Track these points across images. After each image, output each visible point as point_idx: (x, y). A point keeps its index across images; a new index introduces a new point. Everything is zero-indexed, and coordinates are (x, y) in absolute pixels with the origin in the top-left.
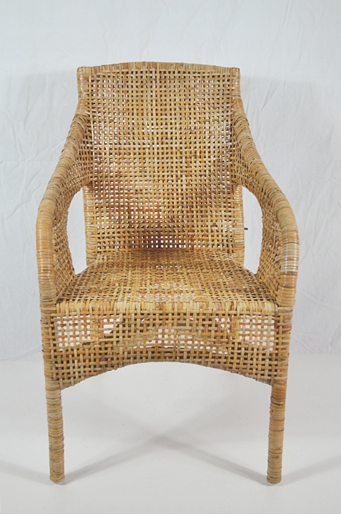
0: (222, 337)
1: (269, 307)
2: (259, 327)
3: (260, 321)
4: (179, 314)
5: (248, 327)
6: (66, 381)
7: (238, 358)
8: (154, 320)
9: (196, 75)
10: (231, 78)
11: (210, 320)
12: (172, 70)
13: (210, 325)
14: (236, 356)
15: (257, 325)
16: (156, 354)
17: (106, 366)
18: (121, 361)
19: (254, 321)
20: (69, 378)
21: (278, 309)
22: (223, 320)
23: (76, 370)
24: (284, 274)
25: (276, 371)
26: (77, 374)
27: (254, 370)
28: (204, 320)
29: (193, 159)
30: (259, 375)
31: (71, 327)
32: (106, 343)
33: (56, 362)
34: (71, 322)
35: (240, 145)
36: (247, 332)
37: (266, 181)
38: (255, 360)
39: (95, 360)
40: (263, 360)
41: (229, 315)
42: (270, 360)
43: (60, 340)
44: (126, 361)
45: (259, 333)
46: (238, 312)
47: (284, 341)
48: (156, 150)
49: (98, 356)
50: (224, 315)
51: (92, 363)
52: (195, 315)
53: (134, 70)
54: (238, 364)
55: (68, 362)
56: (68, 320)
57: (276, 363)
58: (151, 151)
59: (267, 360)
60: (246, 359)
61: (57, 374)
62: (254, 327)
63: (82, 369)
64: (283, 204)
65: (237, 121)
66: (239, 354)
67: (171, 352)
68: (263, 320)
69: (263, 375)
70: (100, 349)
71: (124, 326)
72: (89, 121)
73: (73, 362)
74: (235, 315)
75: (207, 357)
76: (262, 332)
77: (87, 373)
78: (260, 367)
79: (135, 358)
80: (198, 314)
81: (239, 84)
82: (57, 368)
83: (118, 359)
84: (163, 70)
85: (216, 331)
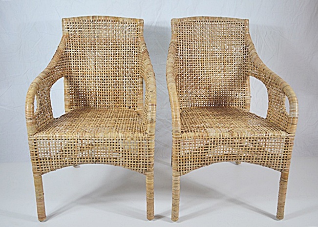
0: (261, 149)
1: (284, 134)
2: (279, 144)
3: (279, 141)
4: (241, 138)
5: (273, 144)
6: (184, 172)
7: (268, 159)
8: (229, 141)
9: (228, 23)
10: (245, 24)
11: (256, 141)
12: (216, 20)
13: (256, 143)
14: (267, 158)
15: (277, 143)
16: (229, 158)
17: (204, 164)
18: (211, 162)
19: (277, 141)
20: (185, 170)
21: (288, 135)
22: (262, 141)
23: (189, 166)
24: (291, 118)
25: (285, 165)
26: (189, 168)
27: (275, 165)
28: (253, 141)
29: (227, 63)
30: (277, 168)
31: (188, 145)
32: (205, 153)
33: (180, 163)
34: (188, 143)
35: (251, 57)
36: (273, 147)
37: (271, 73)
38: (275, 160)
39: (199, 161)
40: (280, 160)
41: (265, 138)
42: (283, 160)
43: (183, 151)
44: (214, 161)
45: (279, 147)
46: (270, 136)
47: (290, 150)
48: (209, 59)
49: (200, 159)
50: (262, 138)
51: (197, 163)
52: (249, 138)
53: (199, 20)
54: (268, 162)
55: (185, 162)
56: (187, 142)
57: (285, 161)
58: (207, 59)
59: (282, 160)
60: (271, 159)
61: (180, 168)
62: (276, 144)
63: (192, 166)
64: (285, 84)
65: (249, 45)
66: (268, 157)
67: (235, 157)
68: (281, 140)
69: (279, 167)
70: (202, 156)
71: (214, 144)
72: (178, 45)
73: (188, 162)
74: (268, 138)
75: (253, 159)
76: (280, 146)
77: (194, 168)
78: (278, 163)
79: (218, 160)
80: (250, 138)
81: (248, 27)
82: (180, 166)
83: (210, 160)
84: (212, 20)
85: (258, 146)
